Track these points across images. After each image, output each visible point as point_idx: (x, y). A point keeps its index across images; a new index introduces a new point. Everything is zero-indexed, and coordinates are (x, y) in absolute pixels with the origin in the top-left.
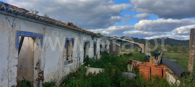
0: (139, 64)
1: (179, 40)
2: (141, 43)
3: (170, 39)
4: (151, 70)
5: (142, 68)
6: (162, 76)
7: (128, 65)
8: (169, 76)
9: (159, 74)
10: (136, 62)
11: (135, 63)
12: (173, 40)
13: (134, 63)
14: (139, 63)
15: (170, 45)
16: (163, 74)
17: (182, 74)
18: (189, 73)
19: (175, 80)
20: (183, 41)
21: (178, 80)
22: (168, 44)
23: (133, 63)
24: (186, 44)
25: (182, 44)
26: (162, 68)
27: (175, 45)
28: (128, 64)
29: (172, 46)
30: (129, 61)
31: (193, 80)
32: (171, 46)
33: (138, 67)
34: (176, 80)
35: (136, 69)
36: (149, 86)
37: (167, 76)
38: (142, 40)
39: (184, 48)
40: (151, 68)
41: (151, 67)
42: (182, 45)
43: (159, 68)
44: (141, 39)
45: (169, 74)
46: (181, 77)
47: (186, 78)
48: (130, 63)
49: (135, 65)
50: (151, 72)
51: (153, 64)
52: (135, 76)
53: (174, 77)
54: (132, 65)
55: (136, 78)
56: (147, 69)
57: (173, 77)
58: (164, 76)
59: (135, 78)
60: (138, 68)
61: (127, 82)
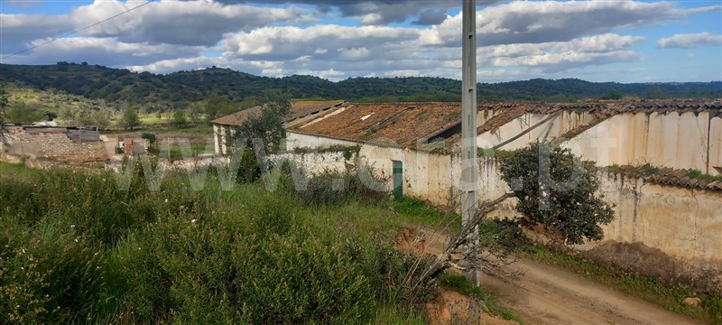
1: (265, 78)
12: (248, 78)
22: (234, 90)
24: (288, 90)
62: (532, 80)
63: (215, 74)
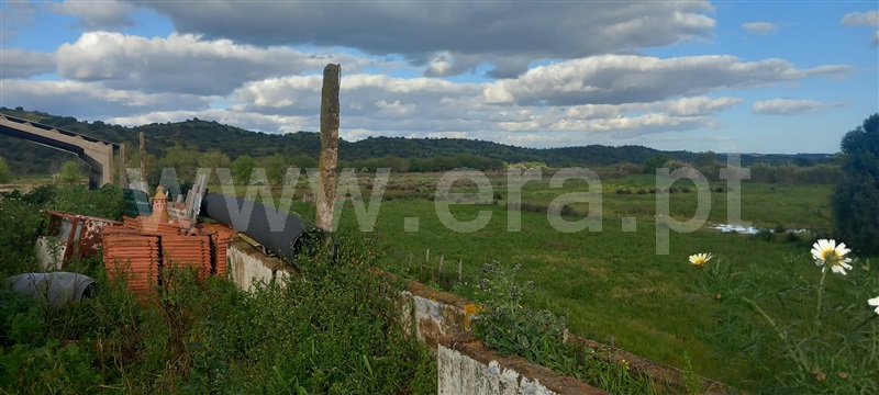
0: (98, 228)
1: (260, 133)
2: (95, 141)
3: (225, 128)
4: (160, 251)
5: (118, 244)
6: (213, 271)
7: (39, 240)
8: (240, 264)
9: (197, 263)
10: (84, 221)
11: (79, 228)
12: (237, 133)
13: (74, 228)
14: (101, 224)
15: (223, 151)
16: (213, 262)
17: (298, 241)
18: (322, 235)
19: (270, 271)
20: (273, 137)
21: (282, 268)
22: (214, 147)
23: (67, 228)
24: (286, 149)
25: (272, 149)
26: (210, 236)
27: (243, 154)
28: (40, 233)
29: (233, 159)
30: (48, 222)
31: (335, 257)
32: (228, 159)
33: (95, 246)
34: (274, 273)
35: (85, 255)
36: (166, 309)
37: (233, 267)
38: (99, 126)
39: (278, 166)
40: (163, 240)
41: (160, 237)
42: (271, 154)
43: (199, 238)
44: (91, 122)
45: (244, 256)
46: (296, 252)
47: (312, 255)
48: (53, 227)
49: (77, 237)
50: (160, 255)
51: (171, 222)
52: (87, 284)
53: (264, 262)
54: (65, 237)
55: (92, 291)
56: (144, 243)
57: (260, 262)
58: (218, 268)
59: (87, 293)
60: (94, 252)
61: (47, 314)
62: (588, 146)
63: (196, 127)
